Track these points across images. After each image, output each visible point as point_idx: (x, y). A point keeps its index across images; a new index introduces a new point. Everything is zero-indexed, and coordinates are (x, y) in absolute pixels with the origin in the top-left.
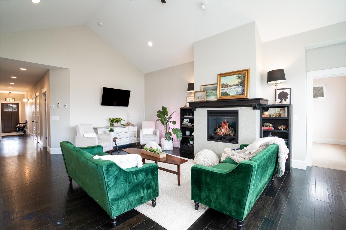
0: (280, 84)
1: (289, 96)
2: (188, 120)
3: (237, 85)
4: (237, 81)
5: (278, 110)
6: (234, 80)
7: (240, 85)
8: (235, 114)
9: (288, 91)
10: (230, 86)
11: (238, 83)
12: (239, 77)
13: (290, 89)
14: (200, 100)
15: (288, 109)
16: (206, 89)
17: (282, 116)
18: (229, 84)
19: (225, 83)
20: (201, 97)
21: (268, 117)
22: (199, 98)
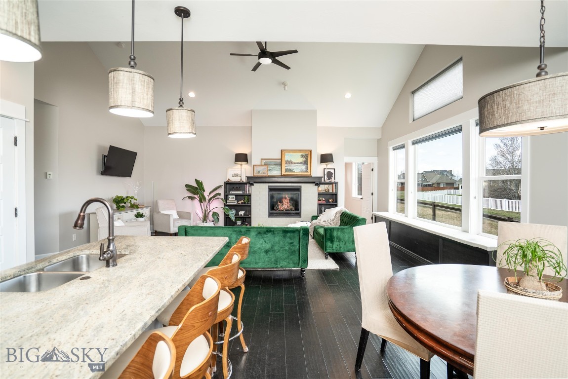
0: (330, 165)
1: (333, 175)
2: (234, 196)
3: (301, 163)
4: (302, 160)
5: (326, 186)
6: (297, 158)
7: (304, 164)
8: (299, 190)
9: (332, 171)
10: (295, 163)
11: (302, 161)
12: (302, 156)
13: (334, 169)
14: (260, 174)
15: (336, 186)
16: (267, 163)
17: (331, 191)
18: (293, 161)
19: (289, 160)
20: (261, 171)
21: (324, 191)
22: (259, 172)
